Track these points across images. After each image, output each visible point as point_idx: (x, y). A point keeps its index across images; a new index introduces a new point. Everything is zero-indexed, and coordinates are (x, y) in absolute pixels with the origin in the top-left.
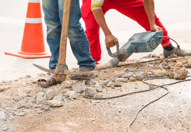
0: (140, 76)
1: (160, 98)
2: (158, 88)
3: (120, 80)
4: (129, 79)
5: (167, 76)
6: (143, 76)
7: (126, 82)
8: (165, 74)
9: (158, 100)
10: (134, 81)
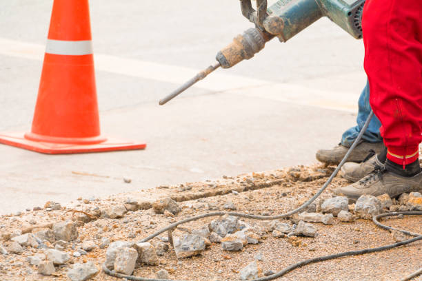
0: (367, 208)
2: (417, 242)
3: (309, 218)
4: (336, 216)
6: (375, 209)
7: (329, 224)
10: (351, 221)
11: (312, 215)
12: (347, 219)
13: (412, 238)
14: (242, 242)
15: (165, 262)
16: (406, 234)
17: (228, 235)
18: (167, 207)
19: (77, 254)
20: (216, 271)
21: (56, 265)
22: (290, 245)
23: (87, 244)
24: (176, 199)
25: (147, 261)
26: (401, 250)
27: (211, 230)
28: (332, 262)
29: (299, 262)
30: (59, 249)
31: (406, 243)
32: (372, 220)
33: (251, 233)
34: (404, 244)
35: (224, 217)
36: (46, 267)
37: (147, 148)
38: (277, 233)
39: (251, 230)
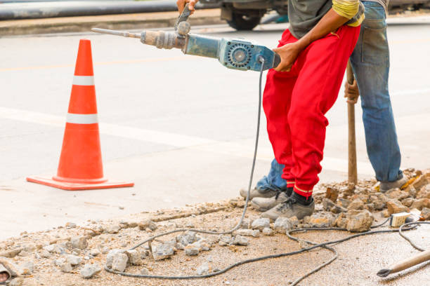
0: (283, 226)
1: (320, 269)
2: (316, 249)
3: (243, 233)
4: (261, 231)
5: (334, 226)
6: (287, 226)
7: (257, 237)
8: (330, 222)
9: (317, 271)
10: (272, 235)
11: (246, 231)
12: (269, 233)
13: (312, 246)
14: (198, 249)
15: (146, 263)
16: (308, 243)
17: (189, 245)
18: (148, 226)
19: (87, 258)
20: (180, 269)
21: (73, 266)
22: (230, 251)
23: (94, 251)
24: (154, 221)
25: (134, 262)
26: (305, 254)
27: (177, 241)
28: (259, 262)
29: (237, 263)
30: (75, 254)
31: (309, 249)
32: (285, 234)
33: (204, 243)
34: (307, 250)
35: (186, 232)
36: (66, 267)
37: (135, 186)
38: (221, 243)
39: (204, 241)
